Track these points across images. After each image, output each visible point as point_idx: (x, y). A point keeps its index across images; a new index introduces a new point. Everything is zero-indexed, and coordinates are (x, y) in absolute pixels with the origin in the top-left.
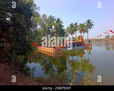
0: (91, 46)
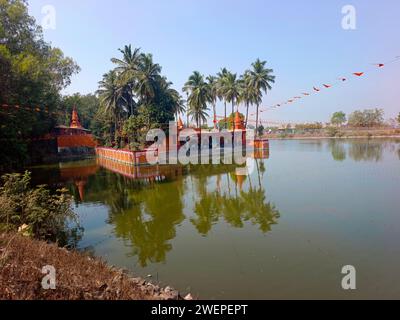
0: (267, 146)
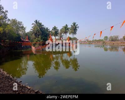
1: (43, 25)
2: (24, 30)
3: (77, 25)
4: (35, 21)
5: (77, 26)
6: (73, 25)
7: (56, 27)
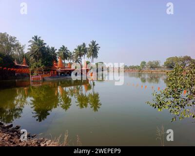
1: (45, 44)
2: (22, 50)
3: (97, 44)
4: (34, 37)
5: (98, 46)
6: (91, 44)
7: (65, 47)
